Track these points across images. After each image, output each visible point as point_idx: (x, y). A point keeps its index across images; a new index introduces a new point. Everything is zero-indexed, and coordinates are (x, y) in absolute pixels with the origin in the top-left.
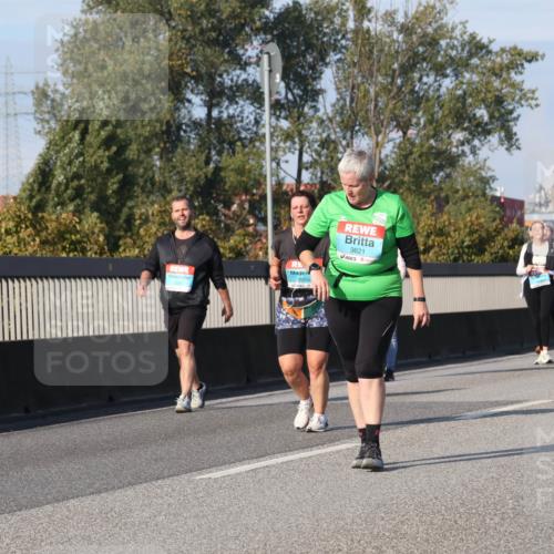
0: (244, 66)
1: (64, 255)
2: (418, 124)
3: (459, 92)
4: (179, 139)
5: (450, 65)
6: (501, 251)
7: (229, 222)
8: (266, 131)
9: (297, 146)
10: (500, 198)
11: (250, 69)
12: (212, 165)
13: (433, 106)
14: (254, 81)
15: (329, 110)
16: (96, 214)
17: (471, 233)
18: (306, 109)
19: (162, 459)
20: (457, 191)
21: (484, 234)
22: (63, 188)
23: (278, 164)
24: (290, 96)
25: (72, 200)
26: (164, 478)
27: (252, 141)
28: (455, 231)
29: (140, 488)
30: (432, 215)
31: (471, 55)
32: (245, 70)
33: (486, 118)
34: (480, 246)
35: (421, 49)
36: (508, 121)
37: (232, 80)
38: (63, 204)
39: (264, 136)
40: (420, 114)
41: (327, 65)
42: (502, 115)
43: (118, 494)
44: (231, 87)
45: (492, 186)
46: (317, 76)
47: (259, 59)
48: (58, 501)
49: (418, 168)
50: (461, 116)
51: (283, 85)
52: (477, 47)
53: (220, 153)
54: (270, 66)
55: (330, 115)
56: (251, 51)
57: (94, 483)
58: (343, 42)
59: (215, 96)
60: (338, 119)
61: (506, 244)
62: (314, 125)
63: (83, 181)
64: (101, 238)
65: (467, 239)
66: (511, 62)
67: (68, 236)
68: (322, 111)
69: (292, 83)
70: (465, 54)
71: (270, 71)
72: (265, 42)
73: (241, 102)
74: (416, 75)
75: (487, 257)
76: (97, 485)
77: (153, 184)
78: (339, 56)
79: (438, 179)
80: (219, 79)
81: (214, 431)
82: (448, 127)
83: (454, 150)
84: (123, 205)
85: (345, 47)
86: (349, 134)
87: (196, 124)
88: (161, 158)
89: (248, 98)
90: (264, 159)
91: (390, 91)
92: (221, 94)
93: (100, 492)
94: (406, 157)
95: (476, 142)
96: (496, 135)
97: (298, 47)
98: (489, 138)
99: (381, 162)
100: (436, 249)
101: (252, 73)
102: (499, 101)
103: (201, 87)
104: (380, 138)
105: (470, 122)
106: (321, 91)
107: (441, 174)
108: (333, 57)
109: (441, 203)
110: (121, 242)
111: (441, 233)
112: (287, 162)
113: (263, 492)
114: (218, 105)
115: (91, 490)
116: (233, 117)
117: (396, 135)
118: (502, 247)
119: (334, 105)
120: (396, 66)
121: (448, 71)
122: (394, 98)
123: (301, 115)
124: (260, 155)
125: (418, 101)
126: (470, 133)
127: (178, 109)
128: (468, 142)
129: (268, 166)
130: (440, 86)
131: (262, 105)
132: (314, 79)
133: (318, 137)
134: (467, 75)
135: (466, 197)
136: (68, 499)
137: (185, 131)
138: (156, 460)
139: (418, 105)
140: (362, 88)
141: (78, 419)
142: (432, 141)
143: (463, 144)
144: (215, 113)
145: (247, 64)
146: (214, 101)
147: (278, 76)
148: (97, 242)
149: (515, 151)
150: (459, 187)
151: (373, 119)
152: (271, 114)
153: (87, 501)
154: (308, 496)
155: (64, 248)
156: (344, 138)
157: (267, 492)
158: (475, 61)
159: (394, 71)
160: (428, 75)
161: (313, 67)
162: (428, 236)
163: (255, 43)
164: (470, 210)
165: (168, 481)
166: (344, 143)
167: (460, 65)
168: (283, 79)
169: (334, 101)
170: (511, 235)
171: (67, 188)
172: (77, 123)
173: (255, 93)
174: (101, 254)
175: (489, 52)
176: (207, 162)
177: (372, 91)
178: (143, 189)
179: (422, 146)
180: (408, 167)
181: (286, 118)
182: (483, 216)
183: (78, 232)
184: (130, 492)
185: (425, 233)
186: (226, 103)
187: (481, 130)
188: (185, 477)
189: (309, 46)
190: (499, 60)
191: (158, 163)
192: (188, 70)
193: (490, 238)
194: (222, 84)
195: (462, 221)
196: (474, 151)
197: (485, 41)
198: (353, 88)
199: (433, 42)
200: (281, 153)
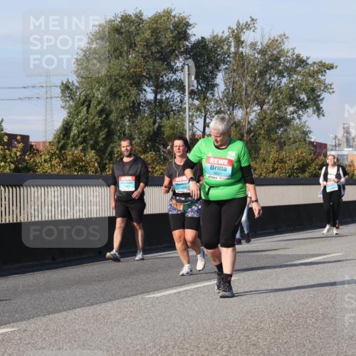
0: (175, 71)
1: (76, 173)
2: (269, 102)
3: (291, 85)
4: (139, 110)
5: (286, 71)
6: (314, 171)
7: (165, 155)
8: (187, 106)
9: (203, 114)
10: (313, 142)
11: (178, 73)
12: (157, 125)
13: (277, 93)
14: (180, 79)
15: (221, 95)
16: (93, 151)
17: (298, 162)
18: (208, 95)
19: (128, 286)
20: (290, 139)
21: (305, 162)
22: (76, 137)
23: (193, 124)
24: (199, 88)
25: (81, 143)
26: (128, 297)
27: (179, 111)
28: (289, 160)
29: (115, 302)
30: (277, 151)
31: (297, 66)
32: (175, 73)
33: (306, 99)
34: (303, 169)
35: (270, 63)
36: (317, 101)
37: (168, 79)
38: (76, 146)
39: (185, 108)
40: (270, 97)
41: (219, 71)
42: (314, 98)
43: (103, 305)
44: (167, 83)
45: (310, 136)
46: (214, 77)
47: (183, 67)
48: (70, 309)
49: (269, 126)
50: (292, 99)
51: (195, 81)
52: (301, 62)
53: (161, 118)
54: (189, 71)
55: (221, 98)
56: (179, 63)
57: (90, 300)
58: (228, 59)
59: (158, 87)
60: (225, 100)
61: (317, 167)
62: (212, 103)
63: (87, 134)
64: (96, 164)
65: (296, 164)
66: (319, 70)
67: (78, 163)
68: (216, 95)
69: (201, 81)
70: (294, 65)
71: (189, 74)
72: (186, 59)
73: (173, 91)
74: (268, 76)
75: (307, 174)
76: (91, 301)
77: (125, 135)
78: (226, 66)
79: (280, 132)
80: (161, 79)
81: (156, 271)
82: (285, 104)
83: (289, 116)
84: (108, 146)
85: (230, 62)
86: (231, 108)
87: (148, 103)
88: (129, 121)
89: (176, 89)
90: (185, 121)
91: (254, 85)
92: (162, 86)
93: (93, 305)
94: (262, 120)
95: (300, 112)
96: (311, 108)
97: (203, 62)
98: (308, 110)
99: (249, 123)
100: (279, 170)
101: (179, 75)
102: (313, 90)
103: (151, 83)
104: (248, 110)
105: (297, 101)
106: (216, 85)
107: (282, 129)
108: (223, 67)
109: (282, 145)
110: (107, 166)
111: (282, 161)
112: (197, 123)
113: (183, 305)
114: (160, 92)
115: (88, 303)
116: (169, 98)
117: (257, 108)
118: (315, 169)
119: (223, 93)
120: (256, 72)
121: (285, 74)
122: (255, 89)
123: (205, 97)
124: (183, 120)
125: (269, 90)
126: (297, 107)
127: (139, 94)
128: (296, 112)
129: (187, 125)
130: (281, 82)
131: (184, 92)
132: (213, 78)
133: (215, 109)
134: (295, 76)
135: (295, 142)
136: (75, 308)
137: (142, 106)
138: (124, 287)
139: (269, 92)
140: (238, 83)
141: (82, 263)
142: (276, 112)
143: (293, 113)
144: (159, 97)
145: (176, 70)
146: (158, 90)
147: (193, 77)
148: (94, 166)
149: (321, 117)
150: (291, 136)
151: (244, 100)
152: (189, 97)
153: (86, 309)
154: (208, 307)
155: (76, 170)
156: (229, 110)
157: (186, 305)
158: (299, 69)
159: (256, 74)
160: (274, 76)
161: (212, 72)
162: (274, 163)
163: (181, 59)
164: (297, 149)
165: (131, 298)
166: (229, 112)
167: (291, 71)
168: (196, 78)
169: (223, 90)
170: (320, 163)
171: (78, 137)
172: (84, 101)
173: (180, 85)
174: (96, 173)
175: (308, 64)
176: (154, 123)
177: (244, 85)
178: (119, 137)
179: (271, 114)
180: (263, 125)
181: (197, 100)
182: (304, 152)
183: (84, 161)
184: (109, 304)
185: (273, 162)
186: (165, 91)
187: (303, 106)
188: (140, 296)
189: (210, 61)
190: (312, 68)
191: (128, 124)
192: (145, 74)
193: (309, 164)
194: (162, 81)
195: (293, 155)
196: (299, 117)
197: (305, 58)
198: (234, 83)
199: (276, 59)
200: (194, 118)
